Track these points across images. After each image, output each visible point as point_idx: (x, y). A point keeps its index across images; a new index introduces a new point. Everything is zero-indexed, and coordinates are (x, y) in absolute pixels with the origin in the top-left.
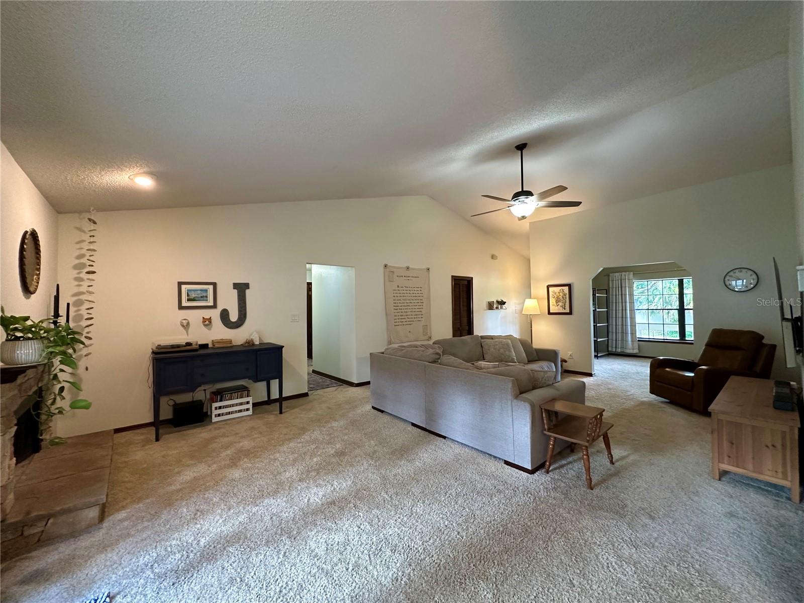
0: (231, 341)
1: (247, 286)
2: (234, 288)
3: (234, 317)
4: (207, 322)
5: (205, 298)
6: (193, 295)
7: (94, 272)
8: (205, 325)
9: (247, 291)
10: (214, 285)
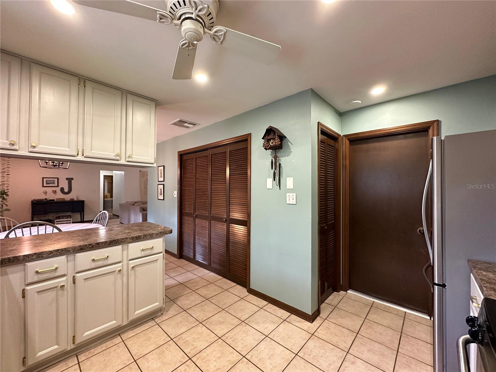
0: (64, 199)
1: (72, 179)
2: (66, 180)
3: (66, 190)
4: (54, 192)
5: (54, 183)
6: (48, 182)
7: (9, 175)
8: (54, 193)
9: (72, 181)
10: (58, 179)
